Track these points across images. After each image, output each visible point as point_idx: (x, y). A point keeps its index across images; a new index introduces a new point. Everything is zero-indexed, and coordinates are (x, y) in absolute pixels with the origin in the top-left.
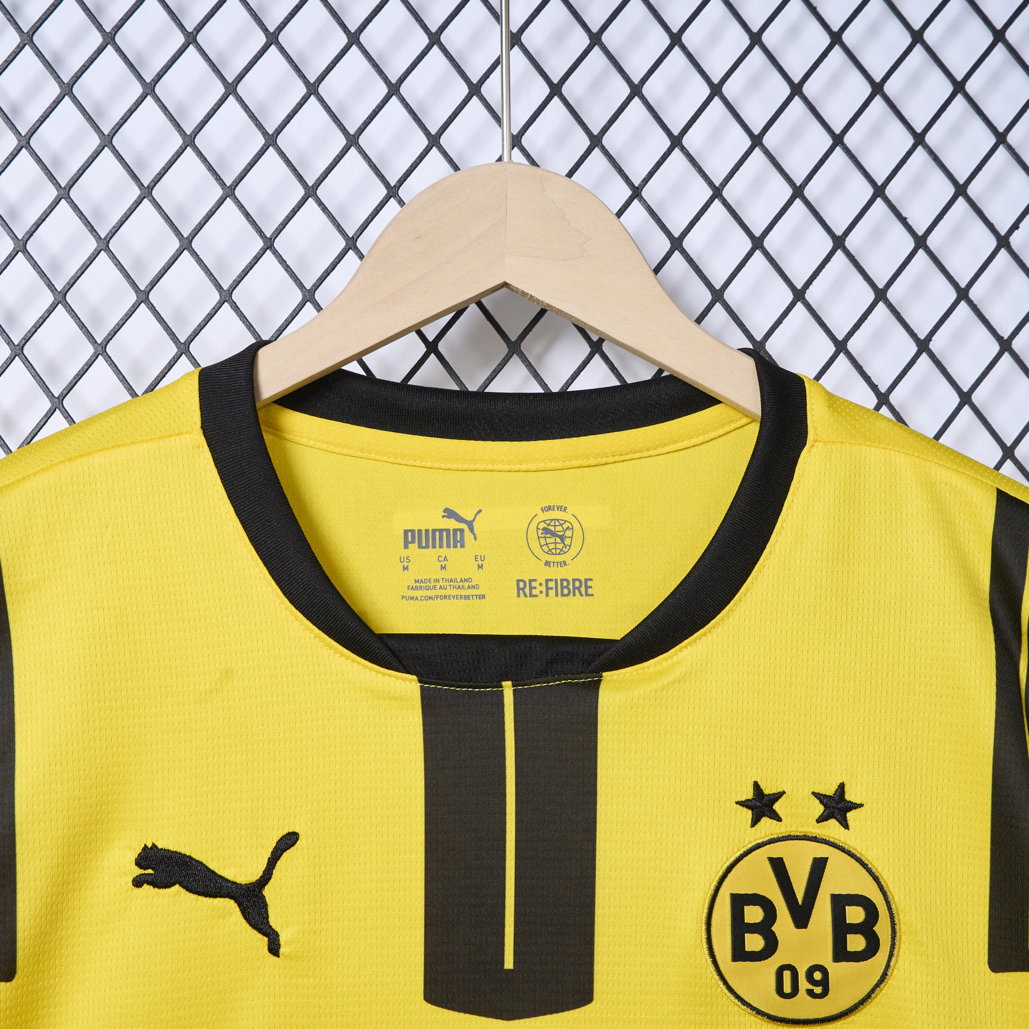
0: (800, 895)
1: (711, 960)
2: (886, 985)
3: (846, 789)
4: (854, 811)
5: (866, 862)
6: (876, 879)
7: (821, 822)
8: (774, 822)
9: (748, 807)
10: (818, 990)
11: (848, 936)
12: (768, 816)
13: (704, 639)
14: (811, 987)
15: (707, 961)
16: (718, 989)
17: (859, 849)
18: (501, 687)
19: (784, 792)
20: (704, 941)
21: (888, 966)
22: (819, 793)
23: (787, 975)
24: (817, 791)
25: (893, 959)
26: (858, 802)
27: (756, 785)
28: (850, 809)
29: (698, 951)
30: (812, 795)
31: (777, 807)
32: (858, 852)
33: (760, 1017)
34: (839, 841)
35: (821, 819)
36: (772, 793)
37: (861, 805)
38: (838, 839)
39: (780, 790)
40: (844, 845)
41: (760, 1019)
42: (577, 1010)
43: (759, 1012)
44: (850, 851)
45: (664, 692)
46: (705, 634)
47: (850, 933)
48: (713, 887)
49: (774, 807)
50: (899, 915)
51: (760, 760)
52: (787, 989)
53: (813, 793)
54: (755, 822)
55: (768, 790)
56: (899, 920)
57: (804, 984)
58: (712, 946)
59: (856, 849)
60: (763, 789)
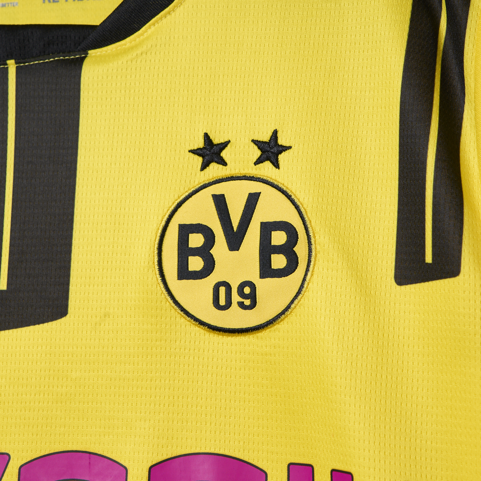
0: (235, 224)
1: (161, 278)
2: (302, 296)
3: (279, 135)
4: (284, 153)
5: (290, 194)
6: (297, 207)
7: (258, 164)
8: (221, 166)
9: (199, 155)
10: (247, 302)
11: (272, 256)
12: (216, 162)
13: (168, 17)
14: (242, 300)
15: (157, 280)
16: (167, 303)
17: (286, 184)
18: (7, 64)
19: (229, 142)
20: (156, 263)
21: (304, 280)
22: (258, 141)
23: (222, 290)
24: (255, 139)
25: (309, 274)
26: (288, 145)
27: (206, 136)
28: (281, 152)
29: (150, 271)
30: (252, 142)
31: (224, 154)
32: (285, 187)
33: (202, 327)
34: (271, 178)
35: (259, 161)
36: (220, 142)
37: (290, 147)
38: (271, 177)
39: (226, 140)
40: (273, 181)
41: (203, 328)
42: (54, 322)
43: (202, 323)
44: (278, 186)
45: (134, 62)
46: (169, 13)
47: (274, 253)
48: (165, 219)
49: (221, 155)
50: (315, 237)
51: (210, 116)
52: (222, 302)
53: (253, 141)
54: (204, 166)
55: (217, 140)
56: (315, 241)
57: (236, 298)
58: (162, 268)
59: (283, 185)
60: (212, 139)
